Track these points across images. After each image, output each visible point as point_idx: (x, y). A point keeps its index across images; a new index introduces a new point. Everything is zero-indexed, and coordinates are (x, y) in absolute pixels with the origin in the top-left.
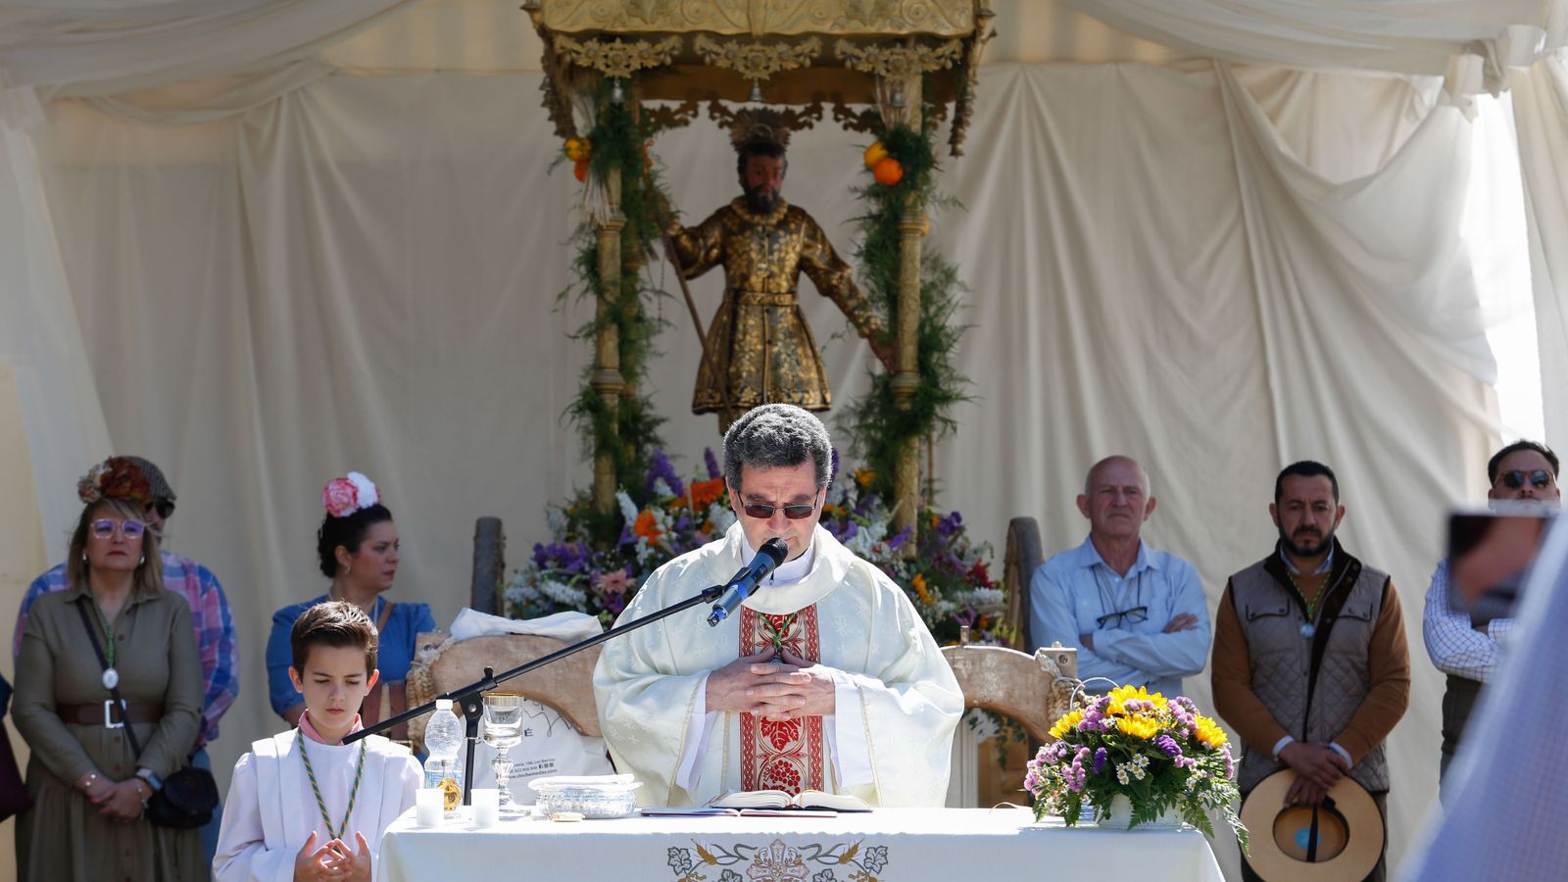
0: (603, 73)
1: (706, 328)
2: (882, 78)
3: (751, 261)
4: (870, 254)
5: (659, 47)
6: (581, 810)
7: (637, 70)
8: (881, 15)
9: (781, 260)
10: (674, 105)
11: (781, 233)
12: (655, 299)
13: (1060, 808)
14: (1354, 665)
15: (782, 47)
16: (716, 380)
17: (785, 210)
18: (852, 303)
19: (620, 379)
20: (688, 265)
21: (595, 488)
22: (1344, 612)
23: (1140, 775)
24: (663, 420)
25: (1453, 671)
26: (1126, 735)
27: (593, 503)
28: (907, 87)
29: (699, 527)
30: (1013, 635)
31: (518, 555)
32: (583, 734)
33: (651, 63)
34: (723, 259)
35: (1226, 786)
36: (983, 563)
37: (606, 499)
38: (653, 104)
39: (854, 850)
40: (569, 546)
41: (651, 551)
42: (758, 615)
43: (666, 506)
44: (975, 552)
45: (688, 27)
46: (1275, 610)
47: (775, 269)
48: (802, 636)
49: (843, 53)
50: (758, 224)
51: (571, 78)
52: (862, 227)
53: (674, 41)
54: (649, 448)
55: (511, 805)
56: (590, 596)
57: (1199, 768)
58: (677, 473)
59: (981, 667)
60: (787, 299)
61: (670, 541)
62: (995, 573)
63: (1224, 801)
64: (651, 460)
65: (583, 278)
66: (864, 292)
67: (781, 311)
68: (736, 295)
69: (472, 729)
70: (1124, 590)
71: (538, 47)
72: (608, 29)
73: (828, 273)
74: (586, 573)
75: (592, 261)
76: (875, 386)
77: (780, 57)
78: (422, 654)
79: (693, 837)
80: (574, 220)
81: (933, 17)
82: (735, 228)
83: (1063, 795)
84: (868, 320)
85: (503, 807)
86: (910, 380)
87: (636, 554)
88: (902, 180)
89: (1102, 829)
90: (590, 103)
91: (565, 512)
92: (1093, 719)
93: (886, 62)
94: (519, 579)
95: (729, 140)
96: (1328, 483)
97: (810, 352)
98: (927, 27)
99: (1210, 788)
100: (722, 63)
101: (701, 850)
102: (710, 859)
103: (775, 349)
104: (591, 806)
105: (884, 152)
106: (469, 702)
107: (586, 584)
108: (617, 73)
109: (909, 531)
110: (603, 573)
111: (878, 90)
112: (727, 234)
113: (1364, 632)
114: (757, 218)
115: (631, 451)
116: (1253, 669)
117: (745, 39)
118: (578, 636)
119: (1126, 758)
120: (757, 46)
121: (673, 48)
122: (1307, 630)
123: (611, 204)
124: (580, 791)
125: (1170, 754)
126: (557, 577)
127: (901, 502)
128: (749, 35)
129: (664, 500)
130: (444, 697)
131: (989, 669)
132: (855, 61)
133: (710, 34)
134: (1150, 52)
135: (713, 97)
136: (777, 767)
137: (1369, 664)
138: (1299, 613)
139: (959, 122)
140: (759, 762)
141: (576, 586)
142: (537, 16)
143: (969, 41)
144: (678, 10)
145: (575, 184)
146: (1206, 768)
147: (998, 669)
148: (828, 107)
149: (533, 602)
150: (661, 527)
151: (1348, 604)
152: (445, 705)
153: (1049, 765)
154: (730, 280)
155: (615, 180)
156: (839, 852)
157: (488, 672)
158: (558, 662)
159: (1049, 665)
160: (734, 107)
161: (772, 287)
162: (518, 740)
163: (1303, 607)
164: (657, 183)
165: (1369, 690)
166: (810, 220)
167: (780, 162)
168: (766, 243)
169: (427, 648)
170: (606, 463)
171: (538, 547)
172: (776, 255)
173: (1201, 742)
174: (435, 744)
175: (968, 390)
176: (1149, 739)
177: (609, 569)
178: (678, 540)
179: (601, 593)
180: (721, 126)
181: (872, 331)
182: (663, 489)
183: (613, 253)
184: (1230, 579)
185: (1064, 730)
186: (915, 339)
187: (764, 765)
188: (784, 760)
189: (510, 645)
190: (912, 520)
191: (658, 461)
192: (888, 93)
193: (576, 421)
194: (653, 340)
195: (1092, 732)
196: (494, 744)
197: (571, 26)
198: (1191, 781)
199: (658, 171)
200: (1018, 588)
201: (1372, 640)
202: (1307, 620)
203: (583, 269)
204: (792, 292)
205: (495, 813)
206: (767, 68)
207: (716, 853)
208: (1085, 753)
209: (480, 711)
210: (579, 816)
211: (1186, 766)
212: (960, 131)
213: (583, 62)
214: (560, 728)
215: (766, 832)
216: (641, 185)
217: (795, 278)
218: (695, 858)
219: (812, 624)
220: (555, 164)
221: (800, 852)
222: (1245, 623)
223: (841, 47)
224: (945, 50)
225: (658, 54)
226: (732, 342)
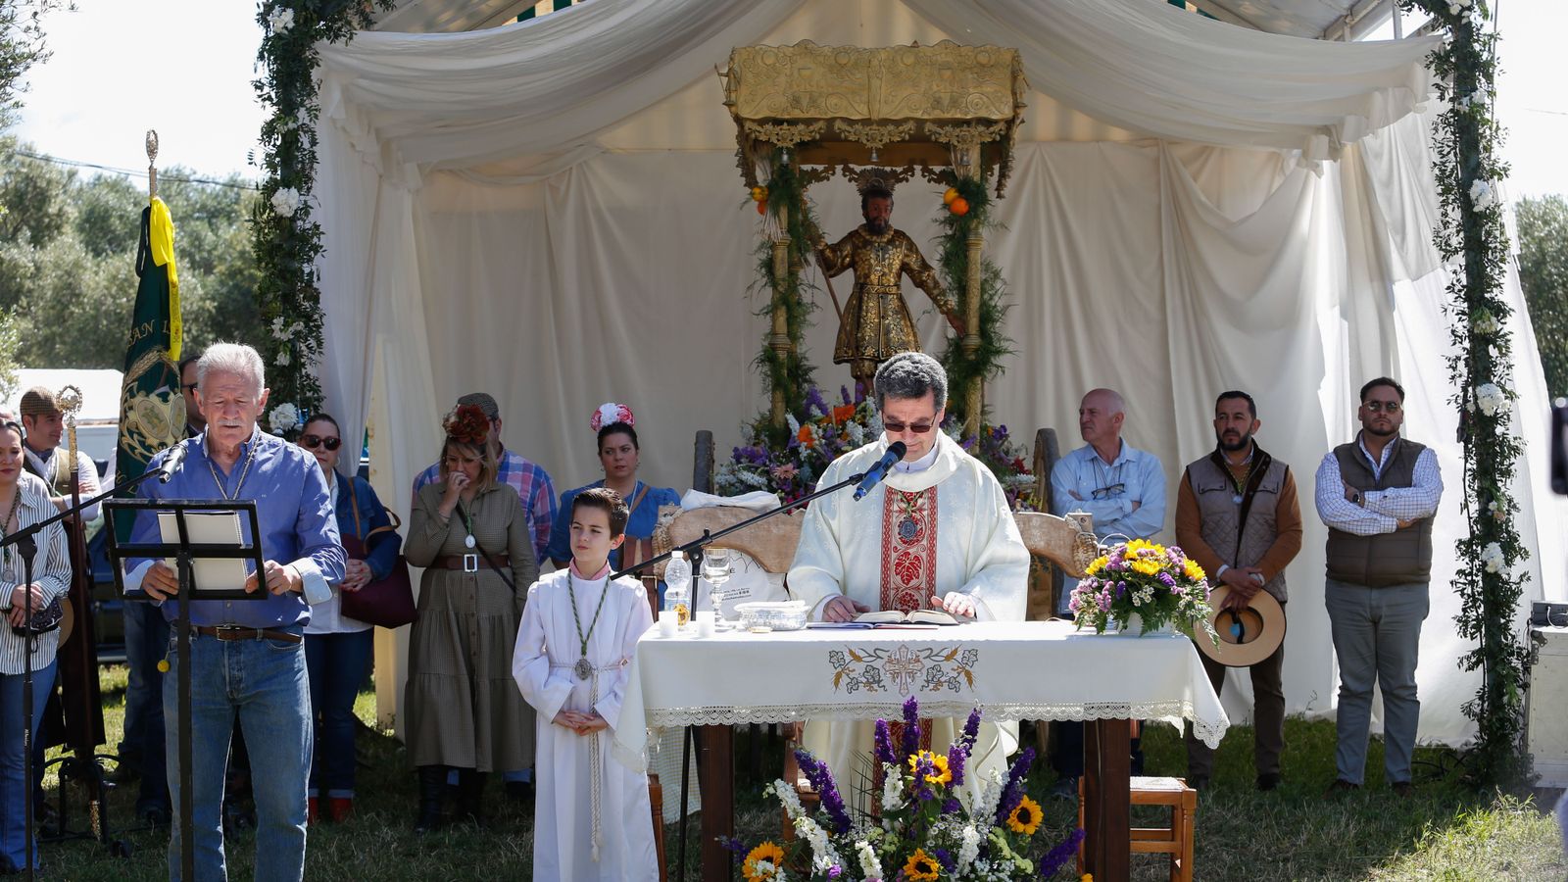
0: (776, 145)
1: (842, 310)
2: (955, 146)
3: (871, 265)
4: (947, 261)
5: (811, 128)
6: (770, 625)
7: (797, 143)
8: (954, 107)
9: (890, 265)
10: (820, 168)
11: (890, 247)
12: (810, 291)
13: (1093, 622)
14: (1266, 522)
15: (891, 127)
16: (849, 341)
17: (892, 233)
18: (936, 292)
19: (788, 341)
20: (830, 268)
21: (772, 411)
22: (1261, 488)
23: (1148, 599)
24: (814, 368)
25: (1331, 524)
26: (1138, 572)
27: (771, 421)
28: (971, 153)
29: (839, 436)
30: (1041, 504)
31: (723, 455)
32: (768, 571)
33: (807, 138)
34: (853, 265)
35: (1204, 606)
36: (1021, 458)
37: (779, 418)
38: (807, 167)
39: (955, 652)
40: (756, 448)
41: (809, 451)
42: (897, 492)
43: (818, 422)
44: (1016, 451)
45: (830, 115)
46: (1217, 487)
47: (886, 270)
48: (926, 507)
49: (929, 131)
50: (875, 242)
51: (755, 150)
52: (940, 243)
53: (821, 124)
54: (806, 386)
55: (722, 622)
56: (770, 481)
57: (1187, 594)
58: (824, 401)
59: (1029, 526)
60: (894, 290)
61: (821, 445)
62: (1028, 465)
63: (1203, 617)
64: (808, 393)
65: (763, 277)
66: (944, 284)
67: (891, 297)
68: (861, 288)
69: (696, 570)
70: (1111, 474)
71: (734, 129)
72: (779, 117)
73: (920, 272)
74: (767, 466)
75: (769, 266)
76: (950, 346)
77: (889, 134)
78: (662, 520)
79: (846, 644)
80: (757, 240)
81: (987, 107)
82: (860, 245)
83: (1095, 614)
84: (946, 303)
85: (718, 623)
86: (974, 341)
87: (799, 453)
88: (968, 212)
89: (1121, 636)
90: (767, 164)
91: (753, 426)
92: (1115, 562)
93: (957, 136)
94: (724, 470)
95: (856, 188)
96: (1246, 403)
97: (909, 323)
98: (983, 114)
99: (1194, 607)
100: (852, 138)
101: (851, 652)
102: (858, 659)
103: (887, 322)
104: (776, 622)
105: (956, 194)
106: (694, 552)
107: (767, 473)
108: (785, 145)
109: (975, 437)
110: (778, 466)
111: (952, 155)
112: (855, 248)
113: (1273, 500)
114: (875, 238)
115: (794, 387)
116: (1202, 525)
117: (866, 122)
118: (765, 507)
119: (1138, 588)
120: (874, 127)
121: (821, 129)
122: (1238, 499)
123: (781, 229)
124: (769, 612)
125: (1167, 585)
126: (748, 469)
127: (969, 419)
128: (870, 119)
129: (816, 418)
130: (677, 549)
131: (1034, 527)
132: (937, 136)
133: (844, 119)
134: (1118, 134)
135: (845, 162)
136: (904, 596)
137: (1276, 521)
138: (1233, 489)
139: (1003, 176)
140: (892, 592)
141: (760, 475)
142: (733, 109)
143: (1010, 123)
144: (823, 104)
145: (757, 216)
146: (1191, 594)
147: (1040, 527)
148: (918, 168)
149: (733, 485)
150: (815, 436)
151: (1262, 484)
152: (678, 555)
153: (1085, 594)
154: (857, 278)
155: (784, 213)
156: (945, 653)
157: (707, 532)
158: (753, 526)
159: (1075, 525)
160: (858, 169)
161: (884, 282)
162: (727, 578)
163: (1235, 486)
164: (810, 215)
165: (1276, 537)
166: (908, 239)
167: (889, 202)
168: (880, 254)
169: (665, 515)
170: (779, 395)
171: (736, 450)
172: (887, 261)
173: (1188, 577)
174: (671, 581)
175: (1010, 346)
176: (1154, 575)
177: (781, 463)
178: (826, 444)
179: (777, 478)
180: (850, 181)
181: (949, 309)
182: (816, 411)
183: (782, 260)
184: (1187, 467)
185: (1095, 570)
186: (977, 315)
187: (896, 595)
188: (909, 592)
189: (720, 513)
190: (976, 430)
191: (812, 395)
192: (959, 156)
193: (760, 369)
194: (808, 317)
195: (1114, 571)
196: (711, 581)
197: (755, 114)
198: (1182, 603)
199: (811, 208)
200: (1044, 474)
201: (1278, 504)
202: (1238, 493)
203: (763, 270)
204: (897, 285)
205: (712, 628)
206: (881, 141)
207: (862, 654)
208: (1110, 585)
209: (701, 558)
210: (768, 629)
211: (1178, 593)
212: (1003, 181)
213: (763, 138)
214: (753, 567)
215: (896, 640)
216: (800, 217)
217: (899, 276)
218: (848, 658)
219: (933, 499)
220: (745, 203)
221: (918, 653)
222: (1197, 495)
223: (928, 127)
224: (995, 128)
225: (811, 132)
226: (859, 317)
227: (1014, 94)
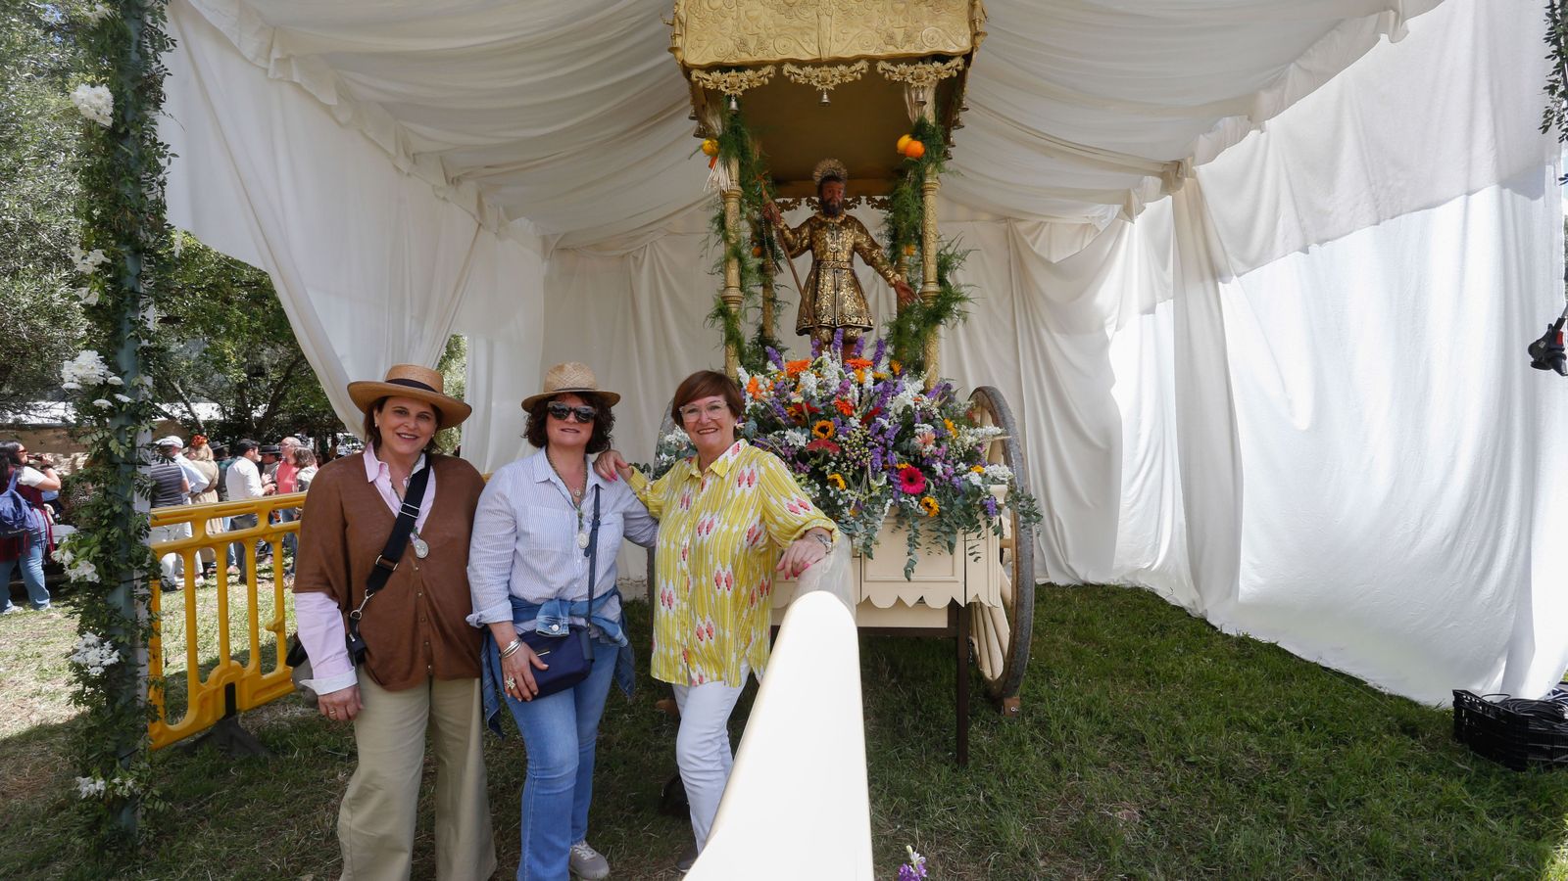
0: (724, 93)
1: (802, 284)
2: (910, 85)
3: (826, 243)
5: (760, 73)
7: (746, 90)
8: (908, 41)
9: (843, 244)
11: (843, 229)
15: (842, 68)
16: (808, 312)
18: (884, 267)
19: (740, 294)
20: (792, 249)
28: (926, 91)
29: (789, 388)
33: (756, 84)
34: (810, 247)
45: (779, 57)
47: (840, 247)
49: (882, 69)
50: (830, 222)
53: (770, 68)
60: (847, 266)
61: (768, 397)
67: (844, 272)
68: (818, 265)
72: (726, 61)
75: (721, 223)
77: (843, 76)
81: (944, 40)
82: (817, 227)
88: (924, 154)
90: (718, 113)
93: (912, 74)
97: (861, 295)
98: (940, 48)
100: (802, 81)
103: (842, 293)
105: (910, 139)
108: (733, 92)
111: (907, 95)
112: (813, 230)
114: (829, 219)
117: (817, 63)
120: (825, 68)
121: (770, 73)
123: (731, 179)
127: (930, 369)
128: (820, 59)
132: (891, 74)
133: (793, 61)
142: (680, 56)
143: (968, 56)
144: (772, 46)
154: (814, 257)
155: (735, 165)
161: (838, 258)
166: (859, 221)
168: (835, 232)
172: (840, 240)
181: (896, 282)
183: (733, 212)
192: (913, 95)
197: (702, 60)
204: (850, 262)
206: (832, 82)
213: (711, 87)
217: (852, 254)
223: (881, 65)
224: (952, 63)
225: (760, 77)
226: (817, 290)
227: (972, 22)
